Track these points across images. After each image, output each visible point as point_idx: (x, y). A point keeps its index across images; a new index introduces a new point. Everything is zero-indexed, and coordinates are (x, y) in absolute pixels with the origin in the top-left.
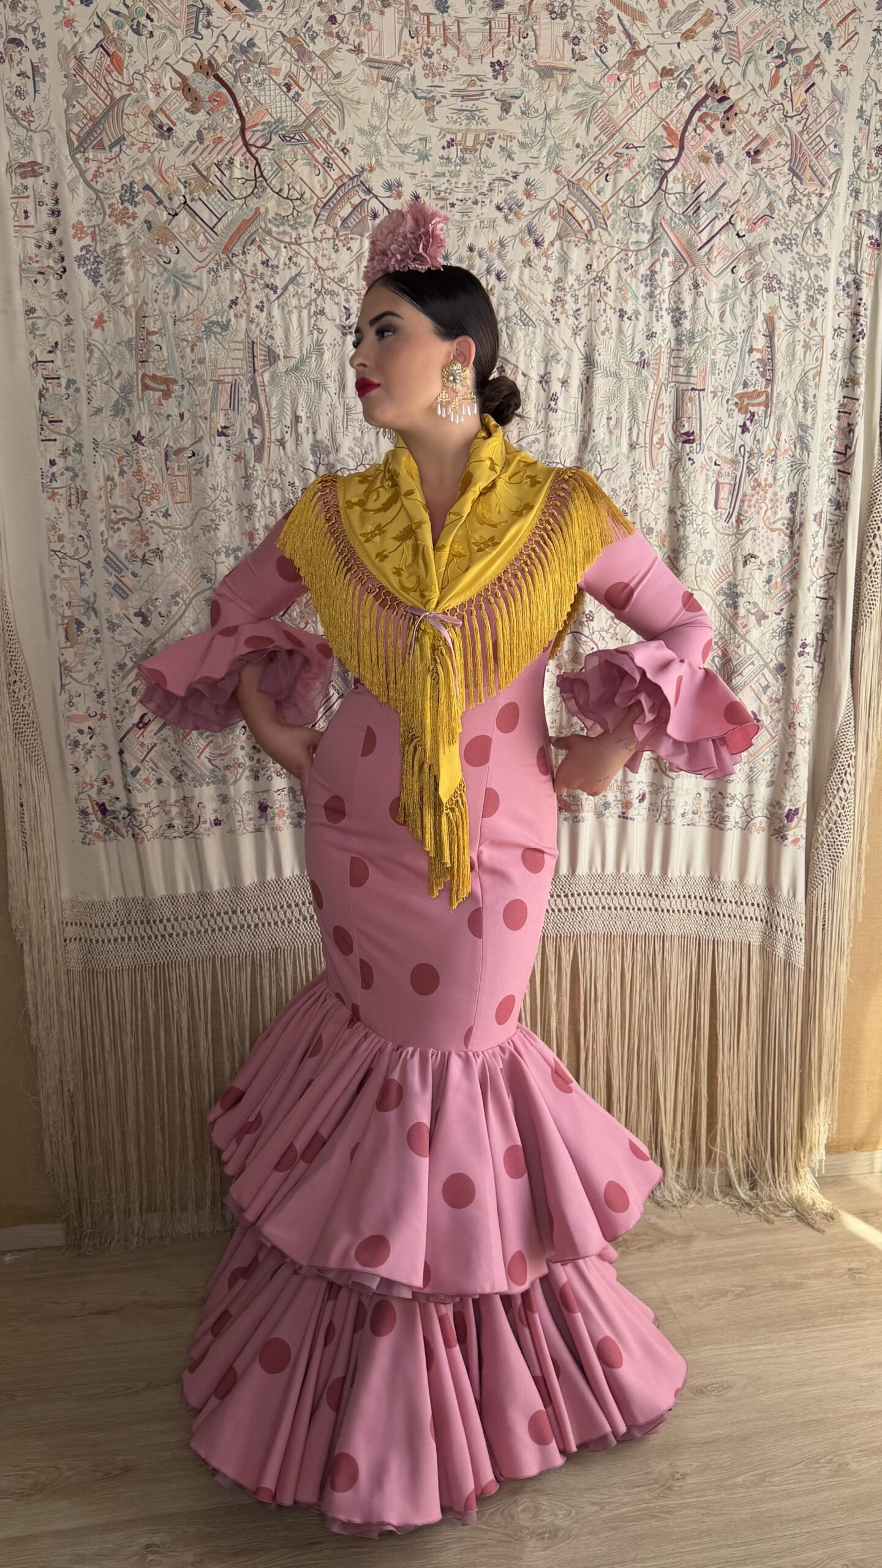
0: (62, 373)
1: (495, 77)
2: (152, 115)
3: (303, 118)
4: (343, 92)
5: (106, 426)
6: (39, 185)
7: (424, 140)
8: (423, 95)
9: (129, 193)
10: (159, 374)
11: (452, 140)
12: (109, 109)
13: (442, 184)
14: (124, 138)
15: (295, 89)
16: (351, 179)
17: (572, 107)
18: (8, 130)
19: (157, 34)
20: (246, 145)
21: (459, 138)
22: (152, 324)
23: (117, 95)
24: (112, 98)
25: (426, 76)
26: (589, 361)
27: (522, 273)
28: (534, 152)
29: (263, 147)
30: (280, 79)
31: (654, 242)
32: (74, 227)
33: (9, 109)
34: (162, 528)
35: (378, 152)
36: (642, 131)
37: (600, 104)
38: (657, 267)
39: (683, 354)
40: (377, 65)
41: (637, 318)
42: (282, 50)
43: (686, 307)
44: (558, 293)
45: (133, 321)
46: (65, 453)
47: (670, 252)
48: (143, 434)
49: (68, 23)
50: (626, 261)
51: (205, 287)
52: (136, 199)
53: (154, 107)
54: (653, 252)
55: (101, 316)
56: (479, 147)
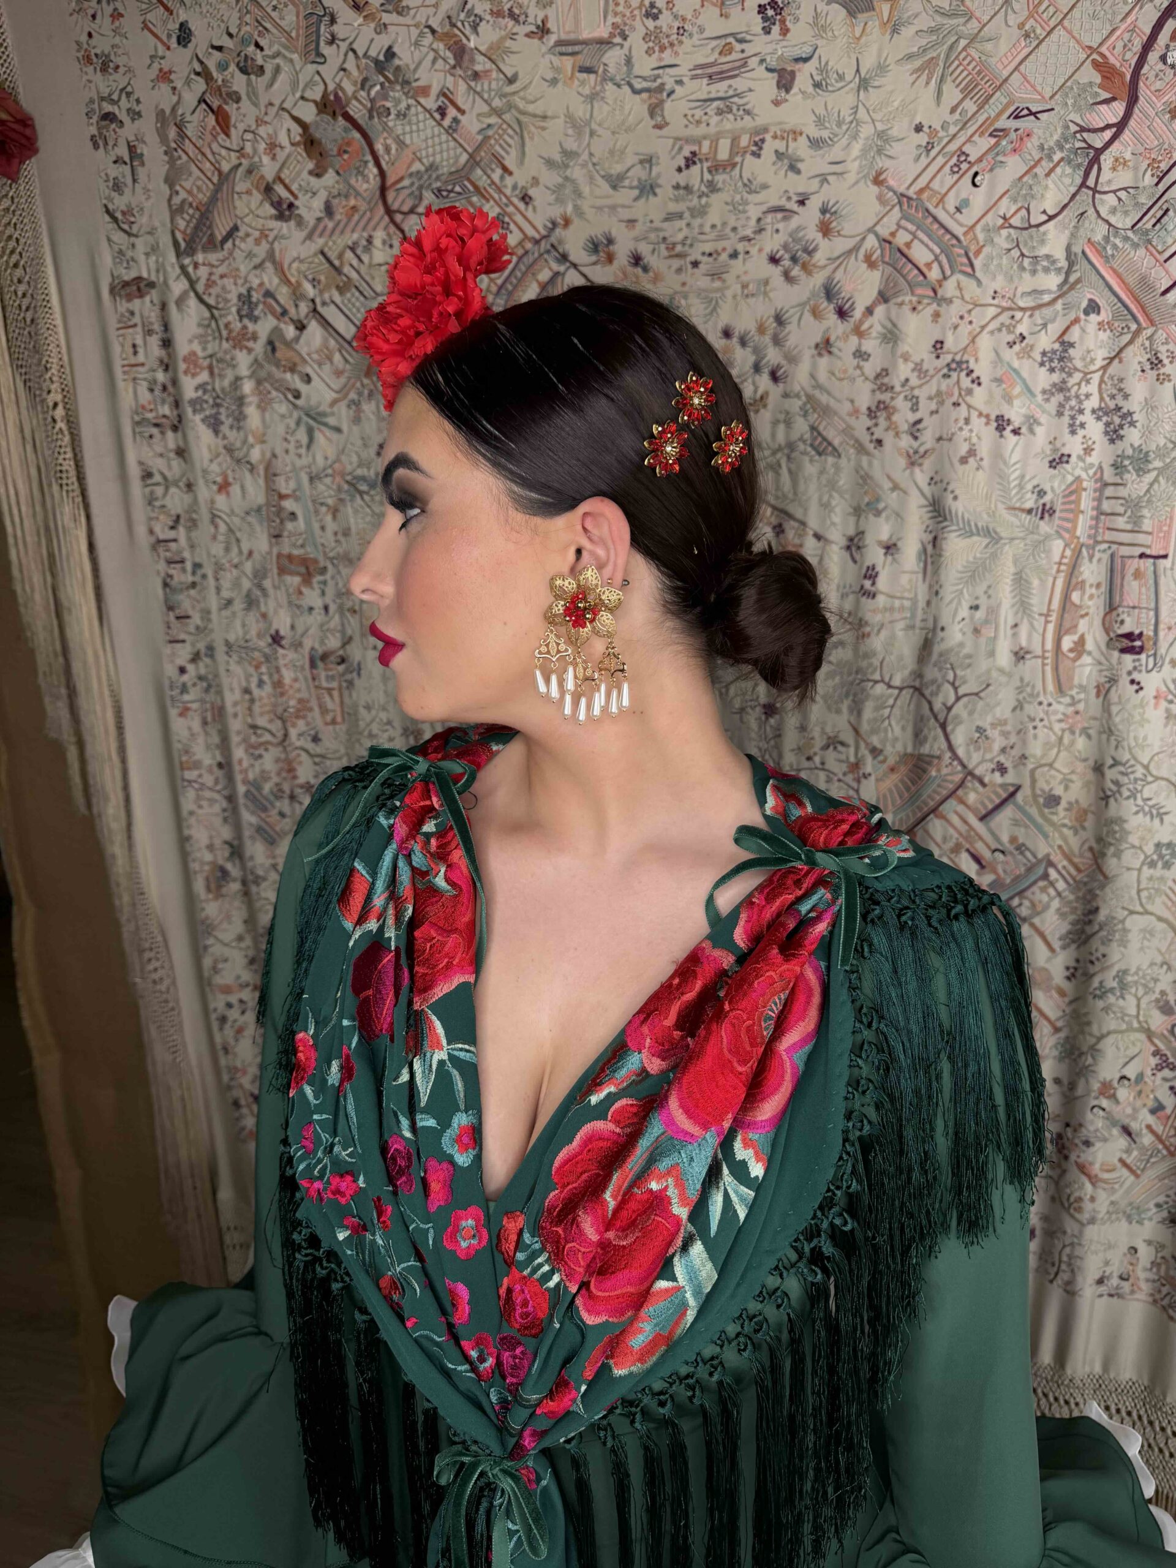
0: (186, 554)
1: (767, 31)
2: (268, 189)
3: (464, 157)
4: (521, 105)
5: (238, 623)
6: (145, 307)
7: (648, 161)
8: (645, 85)
9: (247, 306)
10: (296, 552)
11: (694, 154)
12: (218, 188)
13: (677, 231)
14: (235, 228)
15: (452, 112)
16: (537, 242)
17: (910, 57)
18: (109, 240)
19: (269, 68)
20: (389, 212)
21: (706, 146)
22: (283, 484)
23: (226, 167)
24: (220, 173)
25: (649, 52)
26: (938, 511)
27: (814, 366)
28: (836, 153)
29: (412, 211)
30: (431, 103)
31: (1067, 287)
32: (185, 360)
33: (108, 211)
34: (311, 756)
35: (578, 193)
36: (1050, 80)
37: (963, 43)
38: (1074, 335)
39: (1122, 492)
40: (570, 49)
41: (1032, 431)
42: (432, 55)
43: (1134, 404)
44: (880, 396)
45: (261, 481)
46: (195, 658)
47: (1101, 302)
48: (282, 633)
49: (165, 76)
50: (1010, 329)
51: (345, 428)
52: (256, 313)
53: (270, 177)
54: (1067, 307)
55: (225, 477)
56: (738, 159)
